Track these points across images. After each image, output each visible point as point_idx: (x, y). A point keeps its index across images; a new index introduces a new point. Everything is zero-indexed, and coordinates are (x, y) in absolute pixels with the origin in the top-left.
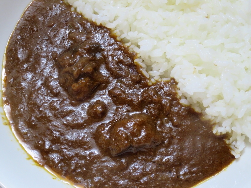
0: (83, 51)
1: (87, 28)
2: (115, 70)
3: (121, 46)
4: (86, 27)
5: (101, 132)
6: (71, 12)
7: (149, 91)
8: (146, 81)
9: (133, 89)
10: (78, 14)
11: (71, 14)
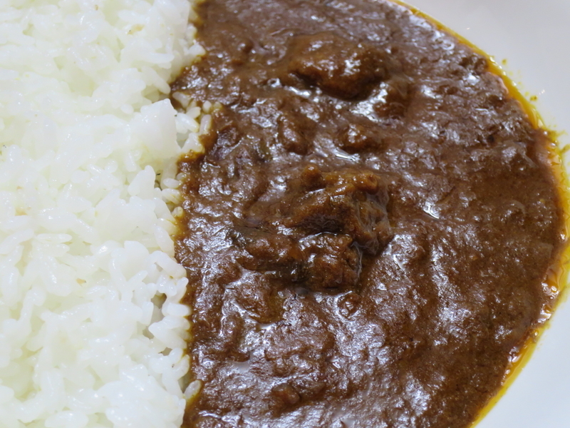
0: (279, 244)
1: (215, 298)
2: (253, 173)
3: (192, 200)
4: (215, 303)
5: (387, 105)
6: (203, 383)
7: (236, 96)
8: (220, 116)
9: (255, 124)
10: (195, 362)
11: (209, 378)
